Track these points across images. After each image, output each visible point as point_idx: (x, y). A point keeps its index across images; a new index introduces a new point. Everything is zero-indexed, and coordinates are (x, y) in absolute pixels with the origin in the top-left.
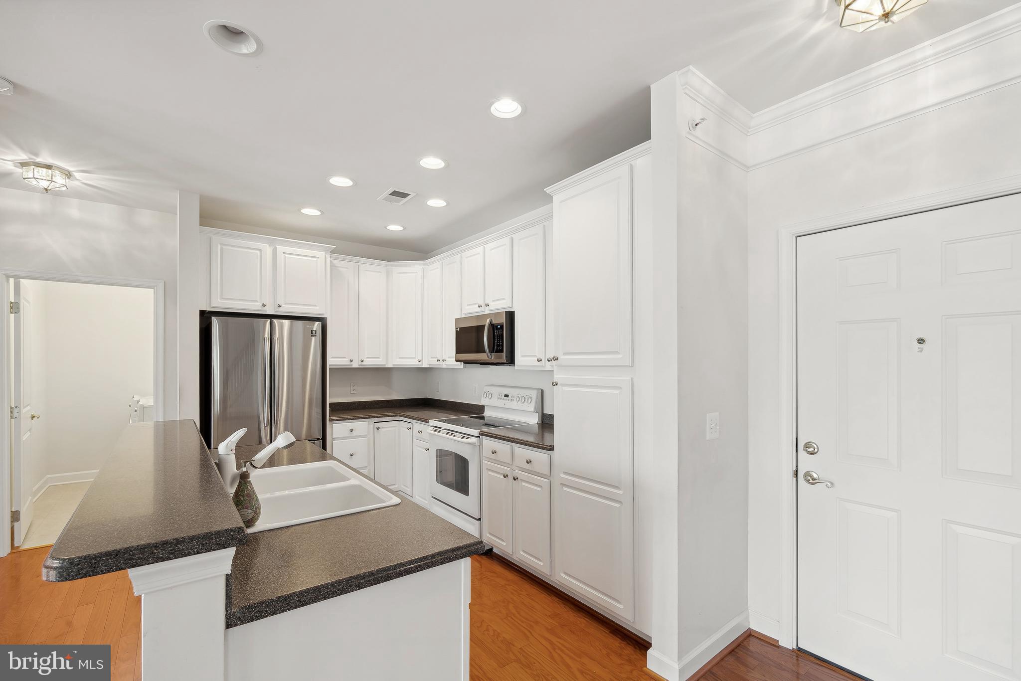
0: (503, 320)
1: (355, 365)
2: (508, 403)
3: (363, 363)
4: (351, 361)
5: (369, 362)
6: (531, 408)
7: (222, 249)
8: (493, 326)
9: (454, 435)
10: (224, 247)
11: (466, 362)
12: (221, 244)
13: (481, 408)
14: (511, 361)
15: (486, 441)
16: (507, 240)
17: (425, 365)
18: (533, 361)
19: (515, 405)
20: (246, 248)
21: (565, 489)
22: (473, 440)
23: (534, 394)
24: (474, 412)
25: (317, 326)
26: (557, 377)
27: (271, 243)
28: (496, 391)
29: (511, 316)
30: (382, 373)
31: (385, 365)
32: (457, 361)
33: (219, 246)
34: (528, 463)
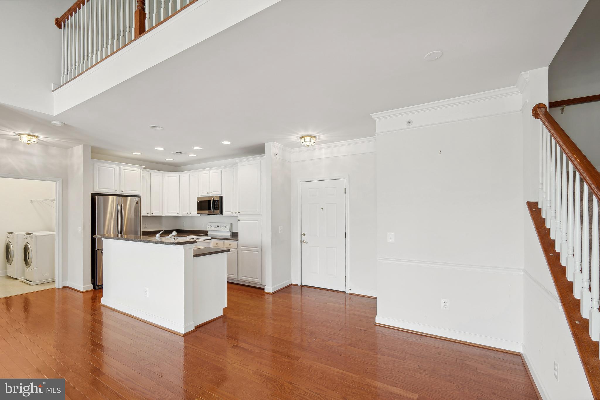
0: (219, 199)
1: (149, 215)
2: (218, 229)
3: (153, 214)
4: (148, 213)
5: (156, 214)
6: (228, 230)
7: (99, 167)
8: (214, 201)
9: (200, 240)
10: (100, 167)
11: (201, 214)
12: (99, 166)
13: (207, 232)
14: (221, 213)
15: (213, 241)
16: (220, 170)
17: (180, 215)
18: (230, 213)
19: (221, 229)
20: (110, 167)
21: (242, 251)
22: (208, 241)
23: (229, 225)
24: (204, 233)
25: (137, 199)
26: (239, 218)
27: (118, 165)
28: (213, 225)
29: (221, 198)
30: (158, 218)
31: (161, 215)
32: (198, 213)
33: (98, 167)
34: (230, 245)
